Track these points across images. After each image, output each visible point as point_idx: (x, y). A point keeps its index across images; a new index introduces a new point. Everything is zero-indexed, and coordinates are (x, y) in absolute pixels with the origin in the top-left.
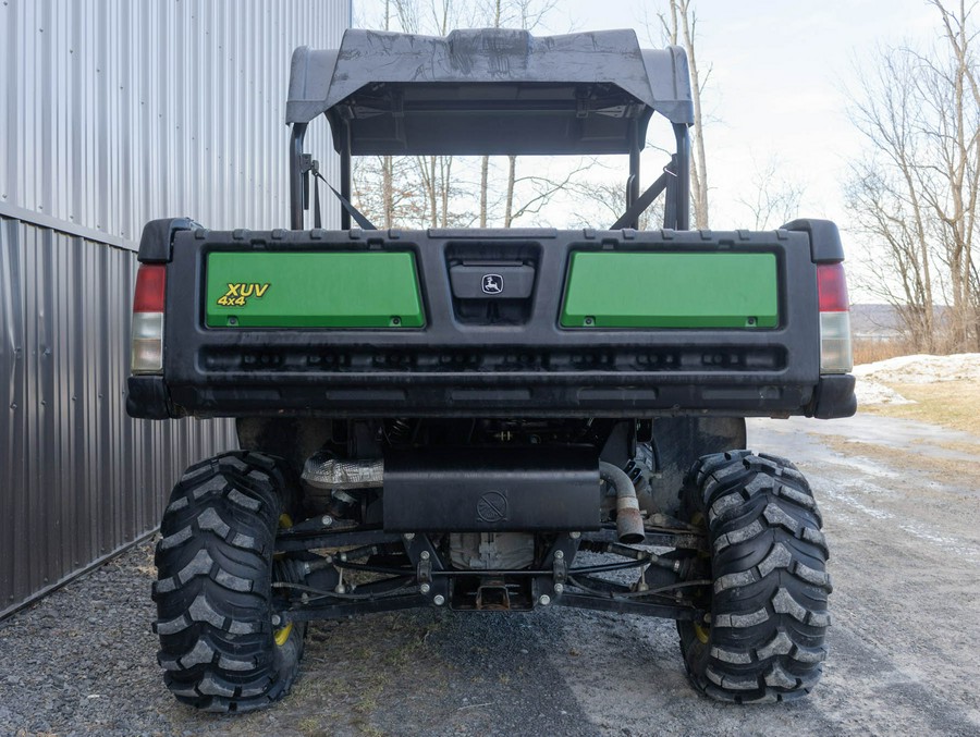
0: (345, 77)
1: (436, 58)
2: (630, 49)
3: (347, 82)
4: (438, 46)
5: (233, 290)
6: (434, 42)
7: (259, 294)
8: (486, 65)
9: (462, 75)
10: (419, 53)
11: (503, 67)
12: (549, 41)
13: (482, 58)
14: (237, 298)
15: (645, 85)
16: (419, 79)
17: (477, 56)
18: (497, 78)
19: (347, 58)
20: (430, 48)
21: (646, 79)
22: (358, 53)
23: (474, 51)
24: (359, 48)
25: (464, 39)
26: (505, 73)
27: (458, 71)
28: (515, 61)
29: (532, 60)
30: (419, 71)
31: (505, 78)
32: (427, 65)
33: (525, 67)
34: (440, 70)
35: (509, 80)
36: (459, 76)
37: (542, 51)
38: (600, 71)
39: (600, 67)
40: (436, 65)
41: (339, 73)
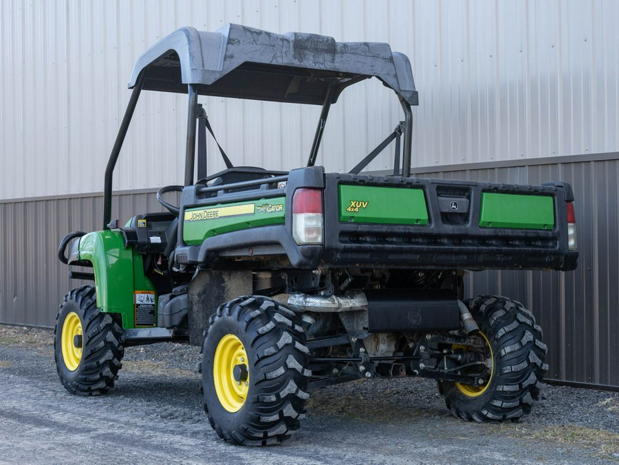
0: (232, 57)
1: (284, 50)
2: (388, 56)
3: (233, 60)
4: (285, 42)
5: (353, 204)
6: (283, 40)
7: (364, 206)
8: (312, 58)
9: (298, 63)
10: (274, 46)
11: (321, 60)
12: (345, 45)
13: (310, 53)
14: (355, 208)
15: (396, 80)
16: (274, 62)
17: (307, 52)
18: (317, 67)
19: (232, 44)
20: (281, 43)
21: (396, 76)
22: (239, 41)
23: (306, 48)
24: (240, 38)
25: (301, 40)
26: (322, 64)
27: (297, 60)
28: (328, 57)
29: (338, 58)
30: (274, 57)
31: (322, 67)
32: (279, 54)
33: (333, 62)
34: (285, 58)
35: (325, 69)
36: (296, 63)
37: (342, 52)
38: (372, 68)
39: (372, 66)
40: (284, 55)
41: (228, 54)
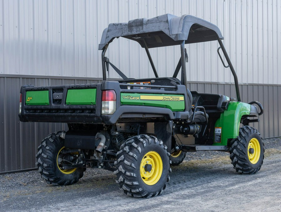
0: (108, 37)
1: (126, 29)
2: (166, 20)
4: (126, 26)
6: (125, 25)
8: (135, 30)
9: (130, 33)
10: (122, 29)
11: (138, 30)
12: (148, 21)
16: (122, 35)
17: (133, 28)
18: (137, 33)
19: (109, 32)
20: (124, 26)
21: (169, 29)
22: (111, 30)
23: (133, 26)
25: (131, 23)
28: (141, 27)
30: (122, 33)
31: (139, 33)
32: (124, 31)
33: (143, 29)
34: (126, 33)
37: (147, 24)
39: (159, 27)
40: (125, 31)
41: (107, 36)
